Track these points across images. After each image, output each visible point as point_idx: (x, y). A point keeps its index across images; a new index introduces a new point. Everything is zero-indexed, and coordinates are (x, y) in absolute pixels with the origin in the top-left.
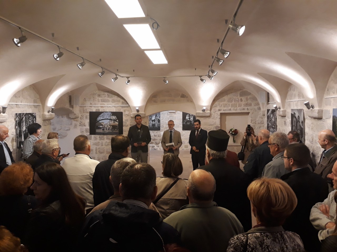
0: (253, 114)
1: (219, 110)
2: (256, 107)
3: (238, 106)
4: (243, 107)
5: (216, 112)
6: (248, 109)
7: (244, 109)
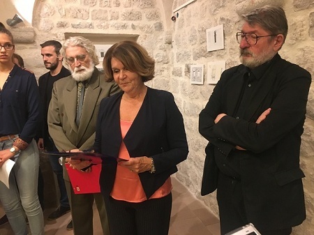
0: (145, 39)
2: (152, 23)
3: (109, 18)
4: (121, 21)
5: (52, 28)
6: (133, 27)
7: (124, 27)
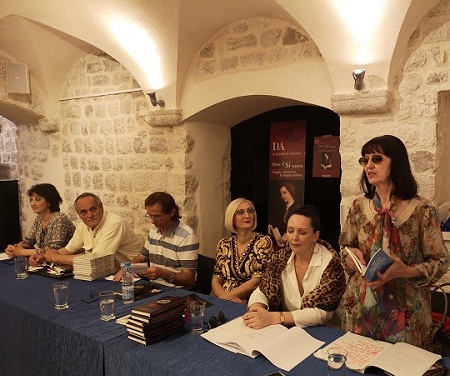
1: (436, 80)
